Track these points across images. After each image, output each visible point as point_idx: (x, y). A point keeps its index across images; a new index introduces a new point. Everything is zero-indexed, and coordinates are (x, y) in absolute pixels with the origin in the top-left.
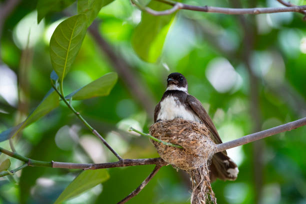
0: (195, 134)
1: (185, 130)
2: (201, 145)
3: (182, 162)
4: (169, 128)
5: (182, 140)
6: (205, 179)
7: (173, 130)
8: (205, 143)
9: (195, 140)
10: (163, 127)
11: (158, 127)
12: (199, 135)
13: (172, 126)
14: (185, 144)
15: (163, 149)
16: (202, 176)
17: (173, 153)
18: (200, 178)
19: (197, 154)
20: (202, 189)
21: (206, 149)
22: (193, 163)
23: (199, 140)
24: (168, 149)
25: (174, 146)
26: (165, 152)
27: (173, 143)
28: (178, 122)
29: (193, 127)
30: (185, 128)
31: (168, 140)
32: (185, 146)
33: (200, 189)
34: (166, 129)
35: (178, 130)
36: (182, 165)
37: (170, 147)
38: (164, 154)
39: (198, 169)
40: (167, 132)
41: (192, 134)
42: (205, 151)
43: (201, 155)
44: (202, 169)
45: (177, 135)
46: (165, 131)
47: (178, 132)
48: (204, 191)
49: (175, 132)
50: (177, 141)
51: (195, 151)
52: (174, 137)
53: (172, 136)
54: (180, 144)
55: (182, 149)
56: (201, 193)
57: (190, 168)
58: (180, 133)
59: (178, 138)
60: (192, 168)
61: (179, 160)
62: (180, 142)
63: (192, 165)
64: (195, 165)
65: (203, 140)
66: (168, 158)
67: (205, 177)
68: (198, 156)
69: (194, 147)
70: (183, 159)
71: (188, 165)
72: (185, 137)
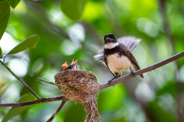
0: (84, 79)
1: (77, 77)
2: (89, 86)
3: (78, 98)
4: (66, 76)
5: (75, 84)
6: (94, 109)
7: (69, 77)
8: (93, 85)
9: (85, 83)
10: (62, 76)
11: (59, 76)
12: (87, 79)
13: (69, 75)
14: (78, 86)
15: (64, 91)
16: (92, 107)
17: (70, 93)
18: (91, 108)
19: (87, 92)
20: (92, 116)
21: (94, 88)
22: (85, 98)
23: (87, 83)
24: (67, 90)
25: (71, 88)
26: (65, 92)
27: (70, 87)
28: (72, 72)
29: (83, 75)
30: (77, 76)
31: (66, 85)
32: (78, 88)
33: (91, 116)
34: (64, 77)
35: (72, 77)
36: (78, 100)
37: (68, 89)
38: (65, 94)
39: (88, 102)
40: (65, 79)
41: (82, 79)
42: (92, 90)
43: (90, 93)
44: (92, 102)
45: (72, 80)
46: (64, 79)
47: (72, 78)
48: (94, 117)
49: (70, 79)
50: (72, 85)
51: (85, 90)
52: (70, 82)
53: (69, 82)
54: (74, 87)
55: (76, 90)
56: (91, 119)
57: (84, 102)
58: (74, 79)
59: (72, 83)
60: (85, 102)
61: (76, 97)
62: (74, 85)
63: (84, 100)
64: (87, 100)
65: (90, 83)
66: (68, 97)
67: (94, 108)
68: (88, 94)
69: (85, 88)
70: (78, 96)
71: (82, 100)
72: (78, 82)
